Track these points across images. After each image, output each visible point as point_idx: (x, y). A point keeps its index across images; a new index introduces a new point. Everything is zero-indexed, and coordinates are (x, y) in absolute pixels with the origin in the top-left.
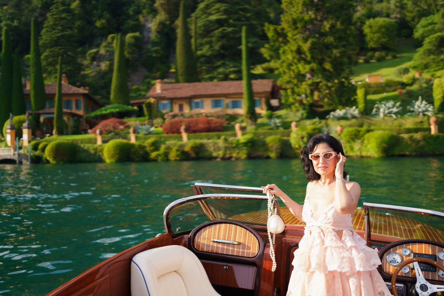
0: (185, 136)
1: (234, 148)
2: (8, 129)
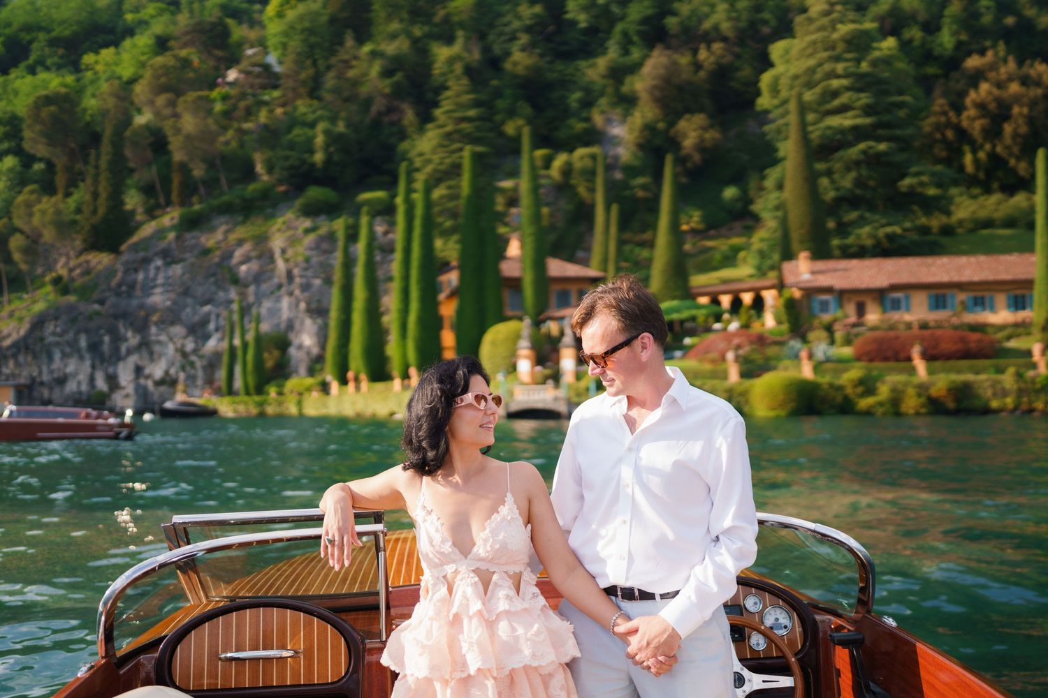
0: (920, 366)
1: (1038, 391)
2: (525, 348)
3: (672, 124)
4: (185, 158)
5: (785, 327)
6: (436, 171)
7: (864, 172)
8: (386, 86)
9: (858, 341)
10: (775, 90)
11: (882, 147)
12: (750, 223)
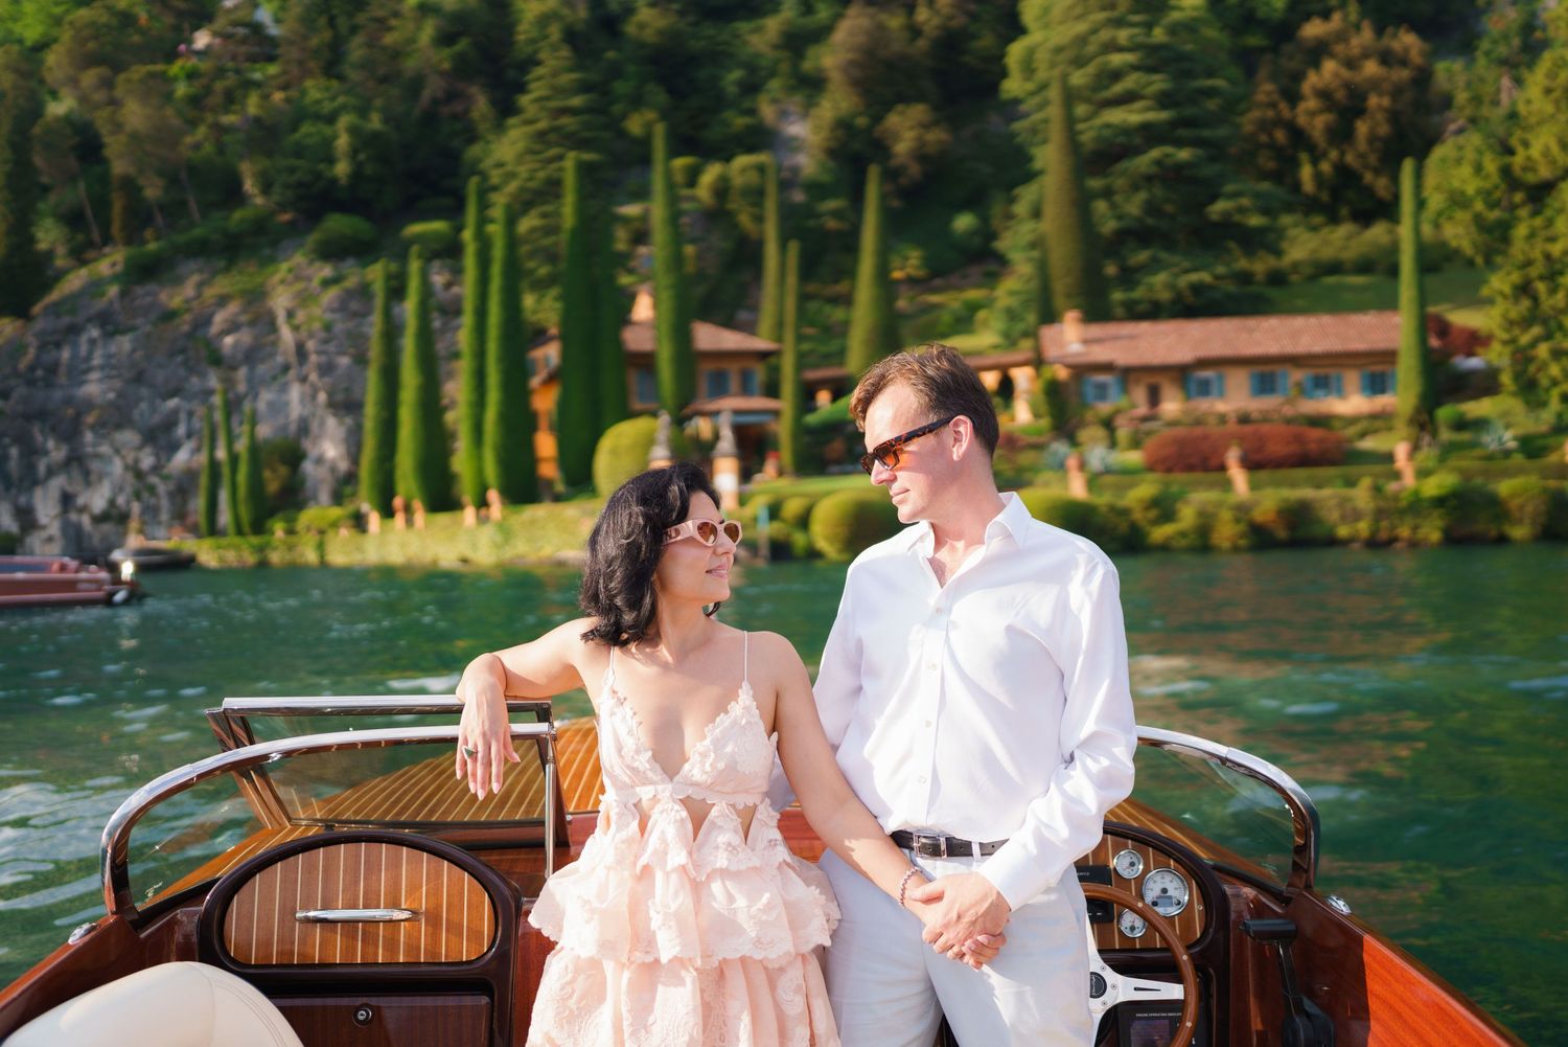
0: (1239, 477)
1: (1402, 513)
2: (661, 459)
3: (877, 119)
4: (132, 171)
5: (1045, 422)
6: (522, 190)
7: (1159, 191)
8: (444, 58)
9: (1149, 442)
10: (1029, 69)
11: (1184, 154)
12: (992, 267)
